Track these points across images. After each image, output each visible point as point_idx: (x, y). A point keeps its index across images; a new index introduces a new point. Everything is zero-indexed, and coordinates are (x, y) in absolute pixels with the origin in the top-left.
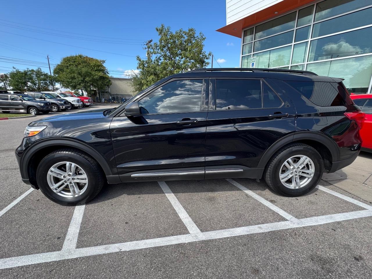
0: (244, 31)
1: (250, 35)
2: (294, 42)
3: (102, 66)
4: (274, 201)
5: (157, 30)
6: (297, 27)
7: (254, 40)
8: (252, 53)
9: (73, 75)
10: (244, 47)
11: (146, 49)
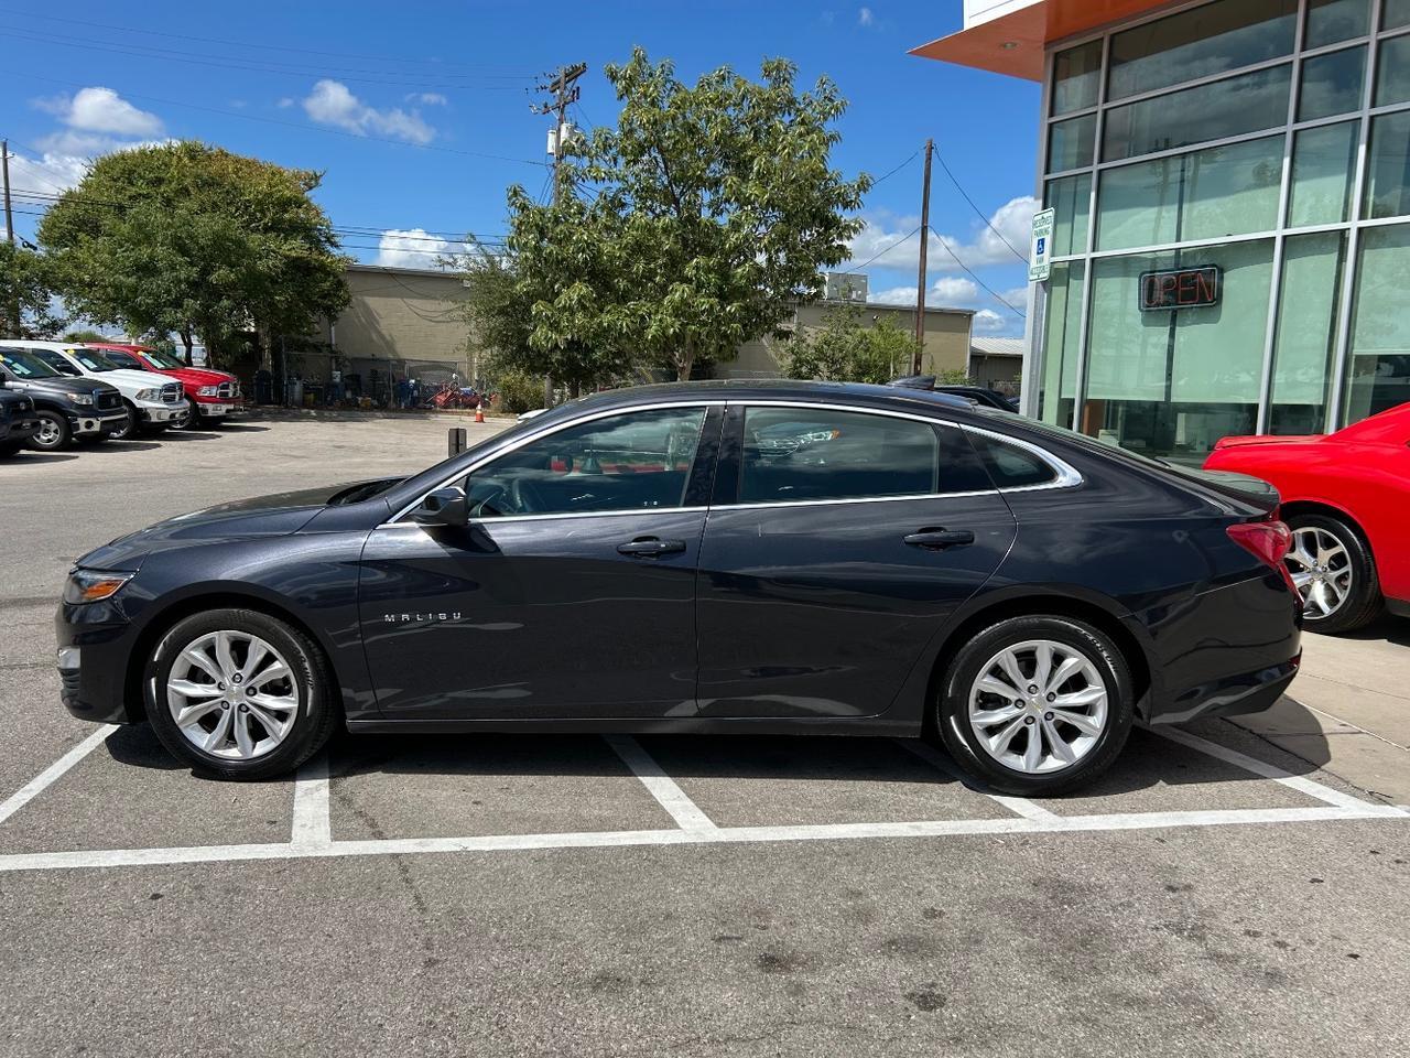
0: (1057, 56)
5: (613, 77)
7: (1105, 101)
8: (1096, 167)
10: (1055, 130)
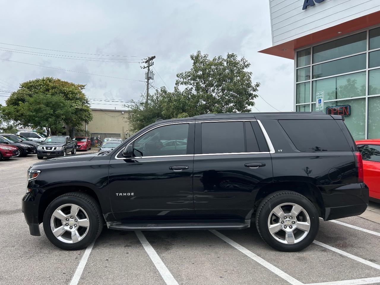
0: (297, 52)
1: (305, 56)
2: (369, 68)
3: (80, 93)
4: (374, 260)
6: (369, 50)
7: (313, 63)
8: (311, 80)
9: (38, 106)
10: (298, 71)
11: (145, 68)
